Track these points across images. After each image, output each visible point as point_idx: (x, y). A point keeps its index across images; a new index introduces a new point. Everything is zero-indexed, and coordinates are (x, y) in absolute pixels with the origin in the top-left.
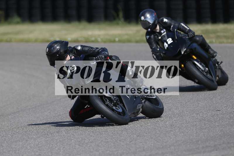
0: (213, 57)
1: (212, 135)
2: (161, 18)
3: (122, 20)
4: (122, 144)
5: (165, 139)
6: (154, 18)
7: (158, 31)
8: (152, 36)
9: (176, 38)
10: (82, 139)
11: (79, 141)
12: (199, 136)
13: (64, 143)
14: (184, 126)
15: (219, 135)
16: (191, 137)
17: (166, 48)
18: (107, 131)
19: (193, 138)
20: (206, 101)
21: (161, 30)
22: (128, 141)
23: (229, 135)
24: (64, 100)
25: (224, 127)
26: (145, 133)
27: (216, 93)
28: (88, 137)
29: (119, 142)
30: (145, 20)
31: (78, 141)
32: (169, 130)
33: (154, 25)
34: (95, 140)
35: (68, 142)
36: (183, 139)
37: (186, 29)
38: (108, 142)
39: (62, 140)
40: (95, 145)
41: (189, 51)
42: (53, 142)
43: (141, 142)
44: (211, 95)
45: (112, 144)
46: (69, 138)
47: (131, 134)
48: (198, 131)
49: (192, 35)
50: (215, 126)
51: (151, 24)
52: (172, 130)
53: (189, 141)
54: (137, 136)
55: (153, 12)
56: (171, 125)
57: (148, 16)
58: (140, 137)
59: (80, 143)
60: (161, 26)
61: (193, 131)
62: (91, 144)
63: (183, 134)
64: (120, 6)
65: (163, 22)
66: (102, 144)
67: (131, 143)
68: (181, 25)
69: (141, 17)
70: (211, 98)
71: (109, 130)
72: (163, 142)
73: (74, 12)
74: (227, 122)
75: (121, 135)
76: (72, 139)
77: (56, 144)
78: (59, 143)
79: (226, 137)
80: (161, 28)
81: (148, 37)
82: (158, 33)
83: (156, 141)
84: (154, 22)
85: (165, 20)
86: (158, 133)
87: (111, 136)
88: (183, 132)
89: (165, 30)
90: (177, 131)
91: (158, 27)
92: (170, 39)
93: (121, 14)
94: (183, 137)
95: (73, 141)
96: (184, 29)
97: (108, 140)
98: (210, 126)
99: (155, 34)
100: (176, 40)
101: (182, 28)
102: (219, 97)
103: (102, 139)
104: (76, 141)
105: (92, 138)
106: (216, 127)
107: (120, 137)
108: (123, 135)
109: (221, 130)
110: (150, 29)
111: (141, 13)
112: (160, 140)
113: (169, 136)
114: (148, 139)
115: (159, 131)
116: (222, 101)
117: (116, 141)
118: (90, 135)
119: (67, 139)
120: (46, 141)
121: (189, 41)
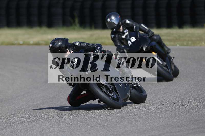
0: (168, 53)
1: (157, 126)
2: (125, 20)
3: (78, 25)
4: (78, 134)
5: (116, 130)
6: (118, 20)
7: (121, 31)
8: (117, 36)
9: (139, 37)
10: (42, 129)
11: (41, 131)
12: (145, 127)
13: (27, 133)
14: (132, 118)
15: (163, 126)
16: (139, 127)
17: (130, 45)
18: (65, 122)
19: (140, 128)
20: (151, 96)
21: (124, 30)
22: (83, 131)
23: (171, 126)
24: (27, 95)
25: (167, 118)
26: (98, 123)
27: (161, 89)
28: (48, 128)
29: (75, 132)
30: (111, 21)
31: (39, 131)
32: (119, 121)
33: (119, 26)
34: (55, 130)
35: (30, 132)
36: (131, 129)
37: (146, 29)
38: (65, 132)
39: (25, 130)
40: (55, 134)
41: (149, 48)
42: (18, 132)
43: (95, 132)
44: (156, 91)
45: (69, 133)
46: (31, 128)
47: (85, 125)
48: (145, 122)
49: (152, 35)
50: (159, 117)
51: (116, 25)
52: (122, 121)
53: (136, 131)
54: (92, 127)
55: (117, 15)
56: (121, 117)
57: (113, 18)
58: (94, 127)
59: (41, 133)
60: (124, 26)
61: (140, 122)
62: (51, 134)
63: (131, 125)
64: (76, 14)
65: (126, 23)
66: (60, 134)
67: (86, 132)
68: (142, 26)
69: (108, 19)
70: (156, 93)
71: (66, 121)
72: (114, 131)
73: (35, 19)
74: (170, 114)
75: (77, 126)
76: (34, 129)
77: (20, 134)
78: (23, 133)
79: (169, 127)
80: (124, 28)
81: (113, 36)
82: (121, 32)
83: (108, 131)
84: (119, 23)
85: (128, 22)
86: (110, 124)
87: (68, 127)
88: (131, 123)
89: (127, 30)
90: (126, 122)
91: (121, 28)
92: (134, 38)
93: (77, 20)
94: (132, 127)
95: (35, 131)
96: (144, 29)
97: (65, 130)
98: (155, 118)
99: (119, 34)
100: (139, 38)
101: (142, 28)
102: (163, 93)
103: (60, 129)
104: (37, 131)
105: (51, 128)
106: (161, 119)
107: (77, 128)
108: (79, 126)
109: (165, 121)
110: (115, 29)
111: (108, 15)
112: (111, 130)
113: (119, 127)
114: (101, 129)
115: (111, 122)
116: (166, 96)
117: (73, 131)
118: (50, 126)
119: (29, 130)
120: (11, 131)
121: (149, 40)
